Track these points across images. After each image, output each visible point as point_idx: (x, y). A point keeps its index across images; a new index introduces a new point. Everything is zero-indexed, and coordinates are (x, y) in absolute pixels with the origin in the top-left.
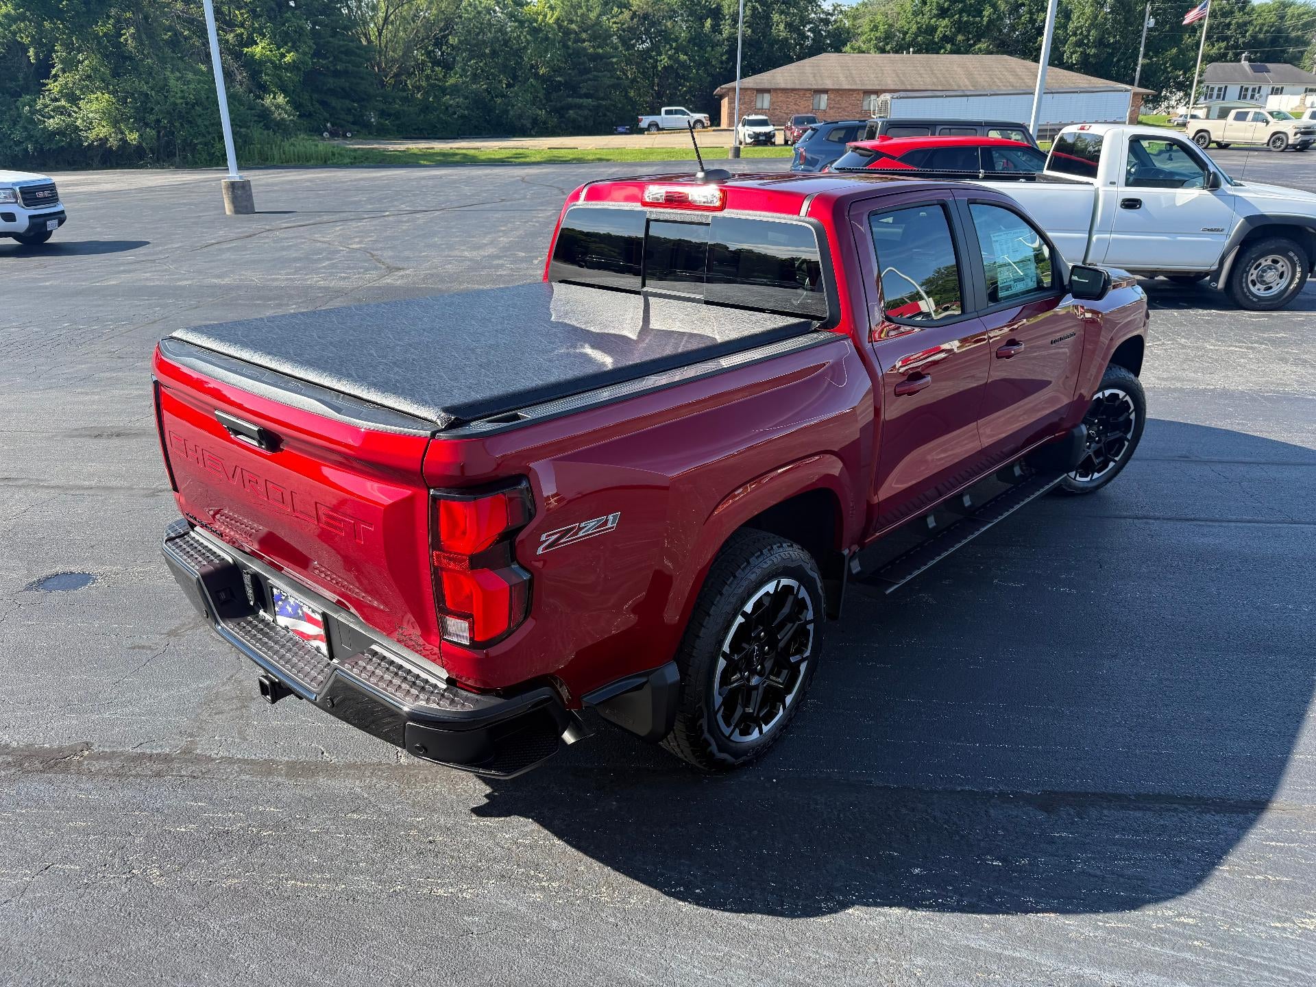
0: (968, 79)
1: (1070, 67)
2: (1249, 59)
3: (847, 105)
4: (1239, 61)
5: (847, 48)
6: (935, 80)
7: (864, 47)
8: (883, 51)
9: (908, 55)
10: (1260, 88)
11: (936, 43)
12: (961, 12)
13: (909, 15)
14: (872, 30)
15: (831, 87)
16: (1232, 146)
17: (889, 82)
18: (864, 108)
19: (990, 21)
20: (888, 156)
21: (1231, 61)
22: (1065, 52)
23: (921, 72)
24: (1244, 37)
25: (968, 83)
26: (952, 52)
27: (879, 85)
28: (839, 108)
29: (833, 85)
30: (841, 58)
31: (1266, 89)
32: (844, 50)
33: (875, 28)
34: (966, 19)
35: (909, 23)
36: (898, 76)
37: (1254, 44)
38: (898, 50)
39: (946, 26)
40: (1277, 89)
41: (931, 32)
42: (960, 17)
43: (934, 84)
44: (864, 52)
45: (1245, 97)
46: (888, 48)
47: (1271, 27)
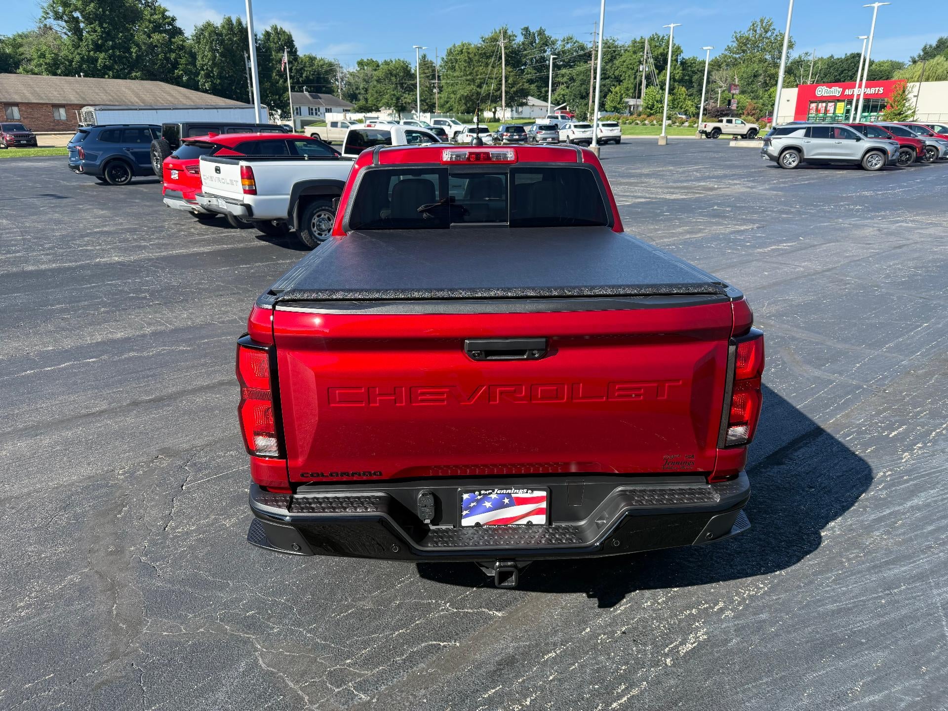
0: (137, 97)
1: (206, 91)
2: (307, 90)
3: (39, 116)
4: (302, 91)
5: (21, 70)
6: (110, 97)
7: (36, 70)
8: (55, 74)
9: (79, 78)
10: (319, 108)
11: (99, 70)
12: (113, 48)
13: (70, 47)
14: (40, 57)
15: (21, 101)
16: (333, 143)
17: (73, 98)
18: (56, 119)
19: (137, 56)
20: (227, 147)
21: (297, 91)
22: (199, 81)
23: (97, 91)
24: (302, 77)
25: (137, 100)
26: (114, 77)
27: (64, 100)
28: (32, 118)
29: (22, 99)
30: (19, 78)
31: (322, 109)
32: (18, 71)
33: (43, 56)
34: (118, 53)
35: (72, 53)
36: (78, 94)
37: (307, 81)
38: (68, 73)
39: (104, 58)
40: (329, 109)
41: (92, 62)
42: (113, 52)
43: (110, 100)
44: (36, 74)
45: (312, 114)
46: (59, 71)
47: (315, 72)
